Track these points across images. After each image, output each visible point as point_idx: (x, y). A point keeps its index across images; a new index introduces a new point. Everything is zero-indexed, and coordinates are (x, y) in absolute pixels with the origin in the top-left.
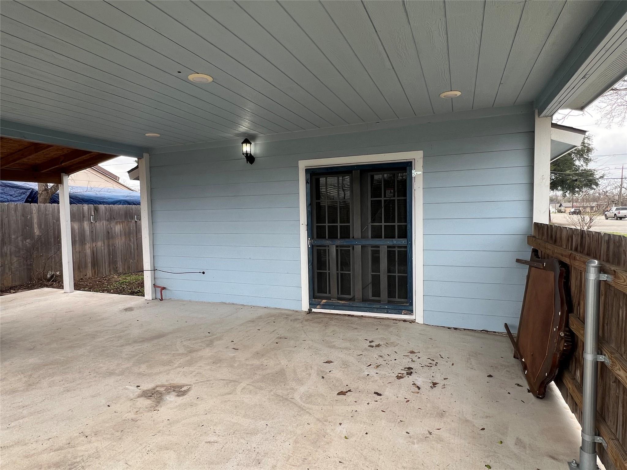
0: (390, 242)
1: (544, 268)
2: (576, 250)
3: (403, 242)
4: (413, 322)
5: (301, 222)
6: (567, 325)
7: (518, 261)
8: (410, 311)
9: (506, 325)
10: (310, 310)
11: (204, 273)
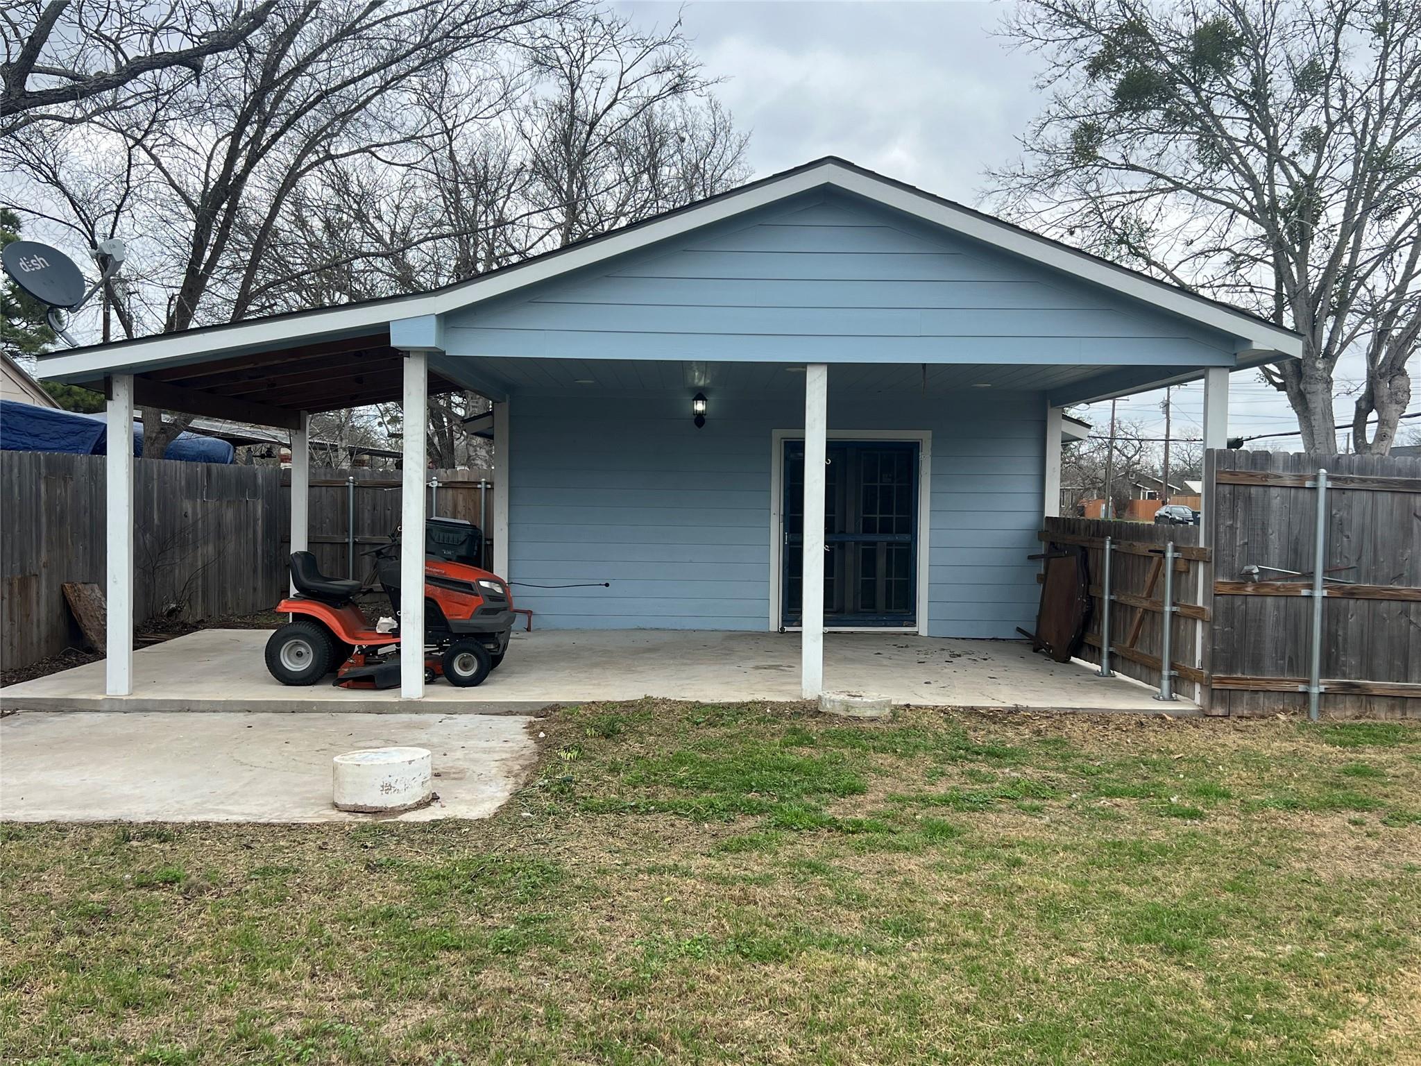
0: (889, 538)
1: (1066, 556)
2: (1093, 535)
3: (907, 538)
4: (916, 634)
5: (773, 511)
6: (1088, 593)
7: (1030, 558)
8: (913, 623)
9: (1019, 630)
10: (782, 629)
11: (607, 585)
